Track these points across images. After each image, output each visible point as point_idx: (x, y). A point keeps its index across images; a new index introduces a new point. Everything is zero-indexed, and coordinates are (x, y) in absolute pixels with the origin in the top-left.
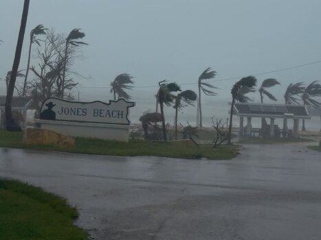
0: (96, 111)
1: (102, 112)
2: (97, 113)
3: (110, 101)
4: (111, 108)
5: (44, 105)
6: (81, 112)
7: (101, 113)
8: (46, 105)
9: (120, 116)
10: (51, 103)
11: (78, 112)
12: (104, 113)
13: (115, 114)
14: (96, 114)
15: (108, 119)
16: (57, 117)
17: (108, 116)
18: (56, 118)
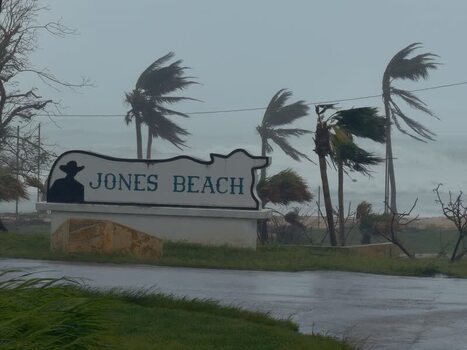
0: (180, 180)
1: (193, 180)
2: (183, 184)
3: (212, 155)
4: (215, 172)
5: (57, 167)
6: (143, 183)
7: (190, 184)
8: (62, 168)
9: (237, 190)
10: (73, 164)
11: (137, 182)
12: (198, 185)
13: (225, 185)
14: (180, 188)
15: (208, 198)
16: (89, 195)
17: (208, 190)
18: (86, 199)
